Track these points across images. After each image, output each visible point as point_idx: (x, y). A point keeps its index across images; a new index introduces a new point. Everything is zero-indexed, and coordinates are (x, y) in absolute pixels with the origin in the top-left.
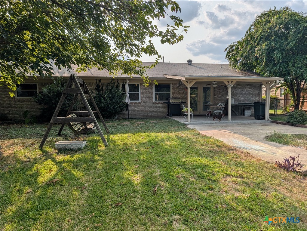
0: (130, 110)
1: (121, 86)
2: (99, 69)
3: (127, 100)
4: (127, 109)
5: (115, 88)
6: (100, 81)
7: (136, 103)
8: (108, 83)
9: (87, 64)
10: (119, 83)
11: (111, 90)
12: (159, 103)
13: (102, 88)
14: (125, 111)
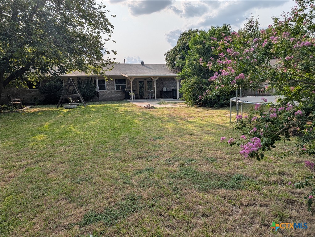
0: (100, 96)
1: (93, 81)
2: (79, 72)
3: (98, 89)
4: (98, 95)
5: (89, 82)
6: (80, 78)
7: (104, 92)
8: (85, 80)
9: (72, 69)
10: (92, 79)
11: (87, 84)
12: (119, 91)
13: (81, 83)
14: (96, 97)
